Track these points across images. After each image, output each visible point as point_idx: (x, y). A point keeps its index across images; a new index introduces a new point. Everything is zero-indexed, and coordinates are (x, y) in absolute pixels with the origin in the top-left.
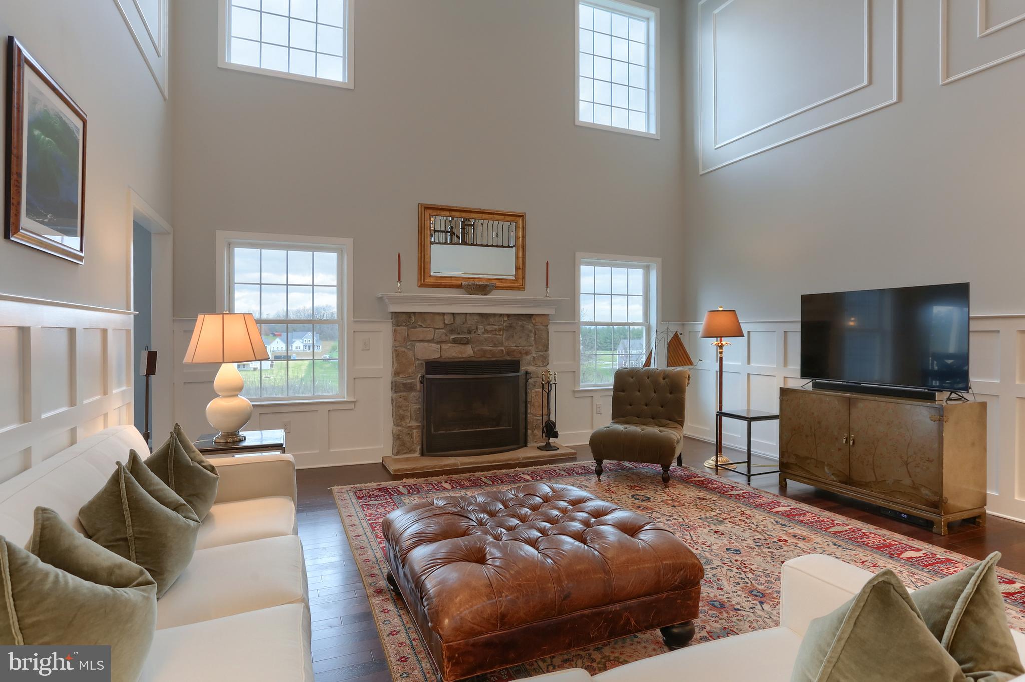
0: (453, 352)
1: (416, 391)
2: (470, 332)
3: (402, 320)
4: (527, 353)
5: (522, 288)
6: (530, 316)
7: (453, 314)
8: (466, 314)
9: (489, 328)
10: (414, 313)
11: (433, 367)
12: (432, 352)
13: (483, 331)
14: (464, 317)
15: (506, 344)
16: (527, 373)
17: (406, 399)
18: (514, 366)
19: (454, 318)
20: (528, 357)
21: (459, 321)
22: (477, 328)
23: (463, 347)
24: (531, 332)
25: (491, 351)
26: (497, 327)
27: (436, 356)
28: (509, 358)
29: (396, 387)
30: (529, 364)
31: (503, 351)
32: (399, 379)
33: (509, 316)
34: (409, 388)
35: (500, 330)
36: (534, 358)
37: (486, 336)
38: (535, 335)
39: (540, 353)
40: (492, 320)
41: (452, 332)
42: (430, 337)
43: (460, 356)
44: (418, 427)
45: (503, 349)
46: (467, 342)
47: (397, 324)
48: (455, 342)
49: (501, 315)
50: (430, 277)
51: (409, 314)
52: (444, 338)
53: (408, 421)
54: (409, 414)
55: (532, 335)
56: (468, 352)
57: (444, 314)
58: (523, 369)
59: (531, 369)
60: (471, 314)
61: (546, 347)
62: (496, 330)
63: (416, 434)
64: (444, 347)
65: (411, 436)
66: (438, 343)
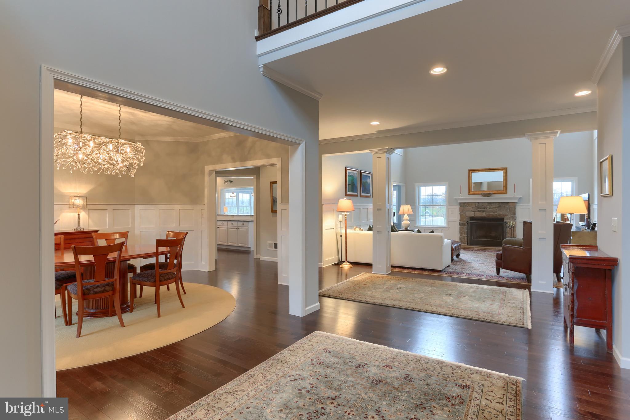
0: (478, 215)
1: (466, 226)
2: (484, 208)
3: (462, 205)
4: (506, 215)
5: (506, 193)
6: (508, 203)
7: (478, 203)
8: (483, 203)
9: (491, 207)
10: (466, 203)
11: (472, 219)
12: (471, 214)
13: (489, 208)
15: (498, 212)
16: (505, 222)
17: (463, 228)
18: (502, 219)
19: (479, 204)
20: (507, 217)
21: (480, 205)
22: (487, 207)
23: (482, 213)
24: (508, 208)
25: (492, 214)
26: (494, 207)
27: (473, 216)
28: (499, 217)
29: (460, 224)
30: (507, 219)
31: (496, 214)
32: (461, 222)
33: (499, 203)
34: (464, 225)
35: (496, 208)
36: (509, 217)
37: (490, 209)
38: (509, 209)
39: (512, 216)
40: (492, 204)
41: (478, 208)
42: (471, 210)
43: (481, 216)
44: (466, 237)
45: (497, 214)
46: (483, 212)
47: (460, 206)
48: (479, 211)
49: (496, 203)
50: (472, 191)
51: (464, 203)
52: (475, 210)
53: (464, 234)
54: (464, 232)
55: (508, 209)
56: (484, 215)
57: (475, 203)
58: (505, 221)
59: (507, 221)
60: (484, 203)
61: (514, 213)
62: (494, 208)
63: (466, 238)
64: (476, 213)
65: (464, 239)
66: (473, 212)
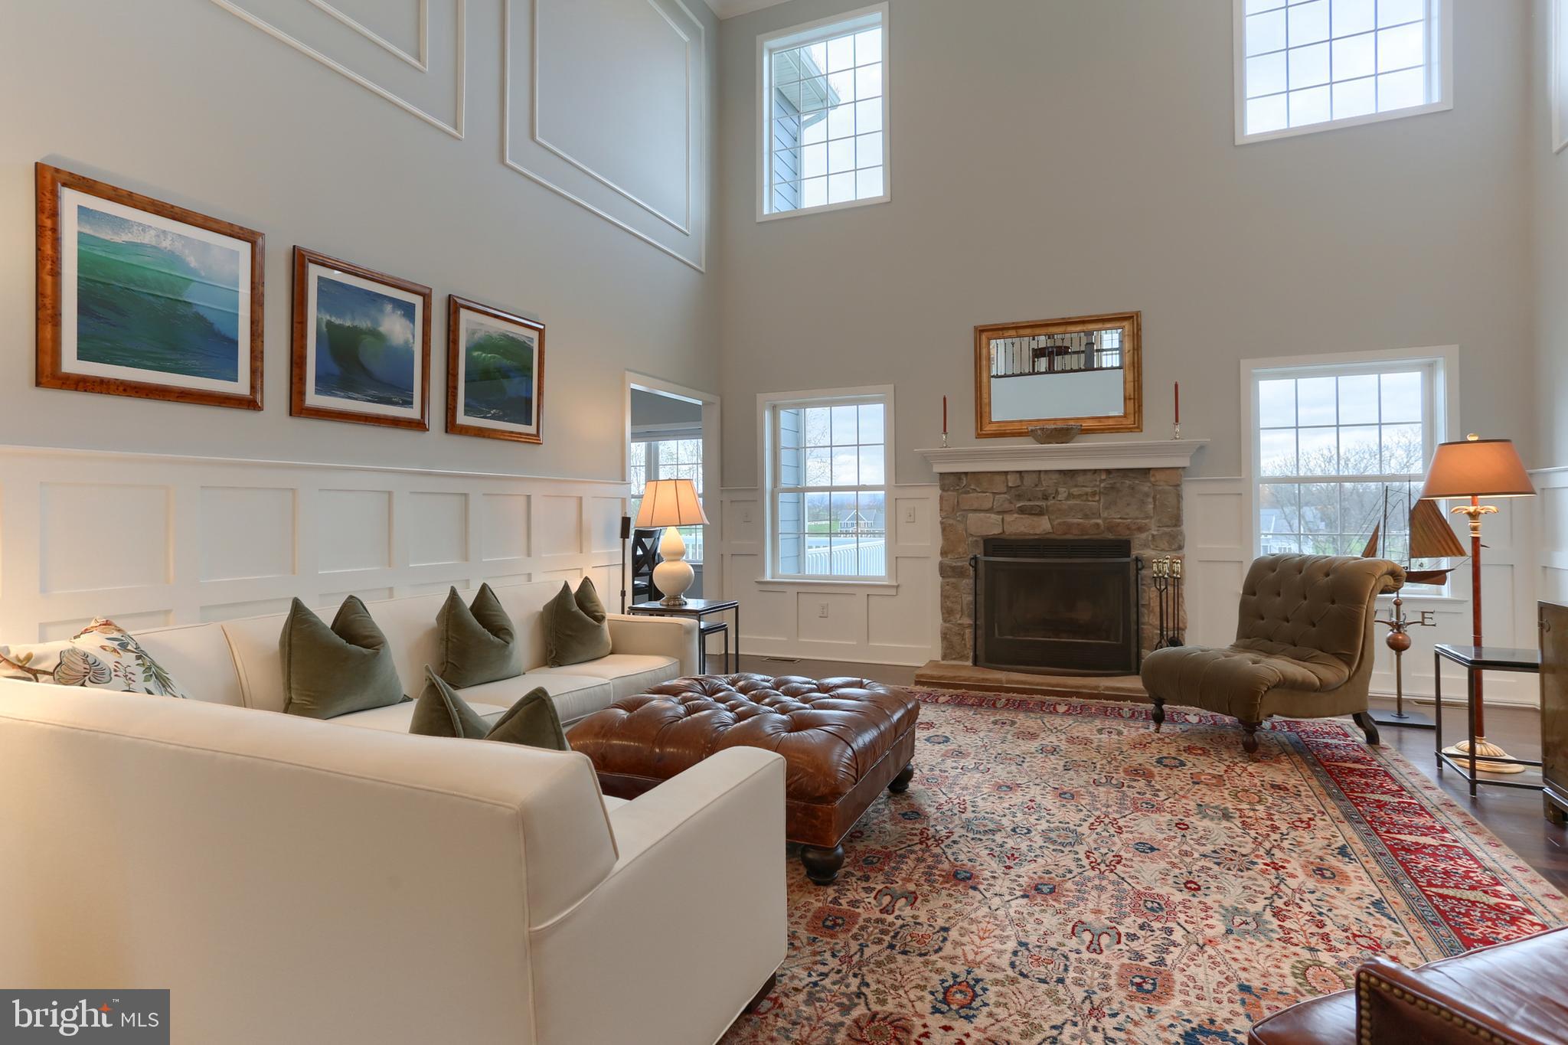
0: (1020, 526)
1: (968, 576)
2: (1046, 498)
3: (952, 482)
4: (1141, 529)
5: (1138, 427)
6: (1146, 472)
7: (1020, 472)
8: (1040, 471)
9: (1075, 491)
10: (966, 474)
11: (994, 545)
12: (991, 525)
13: (1066, 495)
14: (1035, 476)
15: (1105, 514)
16: (1137, 560)
17: (955, 587)
18: (1123, 547)
19: (1022, 478)
20: (1143, 536)
21: (1028, 481)
22: (1057, 492)
23: (1035, 518)
24: (1147, 495)
25: (1079, 524)
26: (1089, 490)
27: (996, 531)
28: (1110, 536)
29: (944, 571)
30: (1145, 546)
31: (1098, 525)
32: (947, 561)
33: (1108, 471)
34: (958, 572)
35: (1094, 494)
36: (1153, 536)
37: (1071, 502)
38: (1154, 498)
39: (1165, 529)
40: (1080, 479)
41: (1019, 497)
42: (988, 505)
43: (1031, 532)
44: (970, 626)
45: (1099, 521)
46: (1041, 512)
47: (943, 488)
48: (1022, 511)
49: (1095, 471)
50: (991, 422)
51: (958, 475)
52: (1007, 506)
53: (958, 616)
54: (959, 607)
55: (1150, 500)
56: (1043, 526)
57: (1006, 473)
58: (1134, 553)
59: (1147, 553)
60: (1046, 472)
61: (1177, 520)
62: (1087, 494)
63: (969, 633)
64: (1009, 518)
65: (963, 636)
66: (999, 513)
